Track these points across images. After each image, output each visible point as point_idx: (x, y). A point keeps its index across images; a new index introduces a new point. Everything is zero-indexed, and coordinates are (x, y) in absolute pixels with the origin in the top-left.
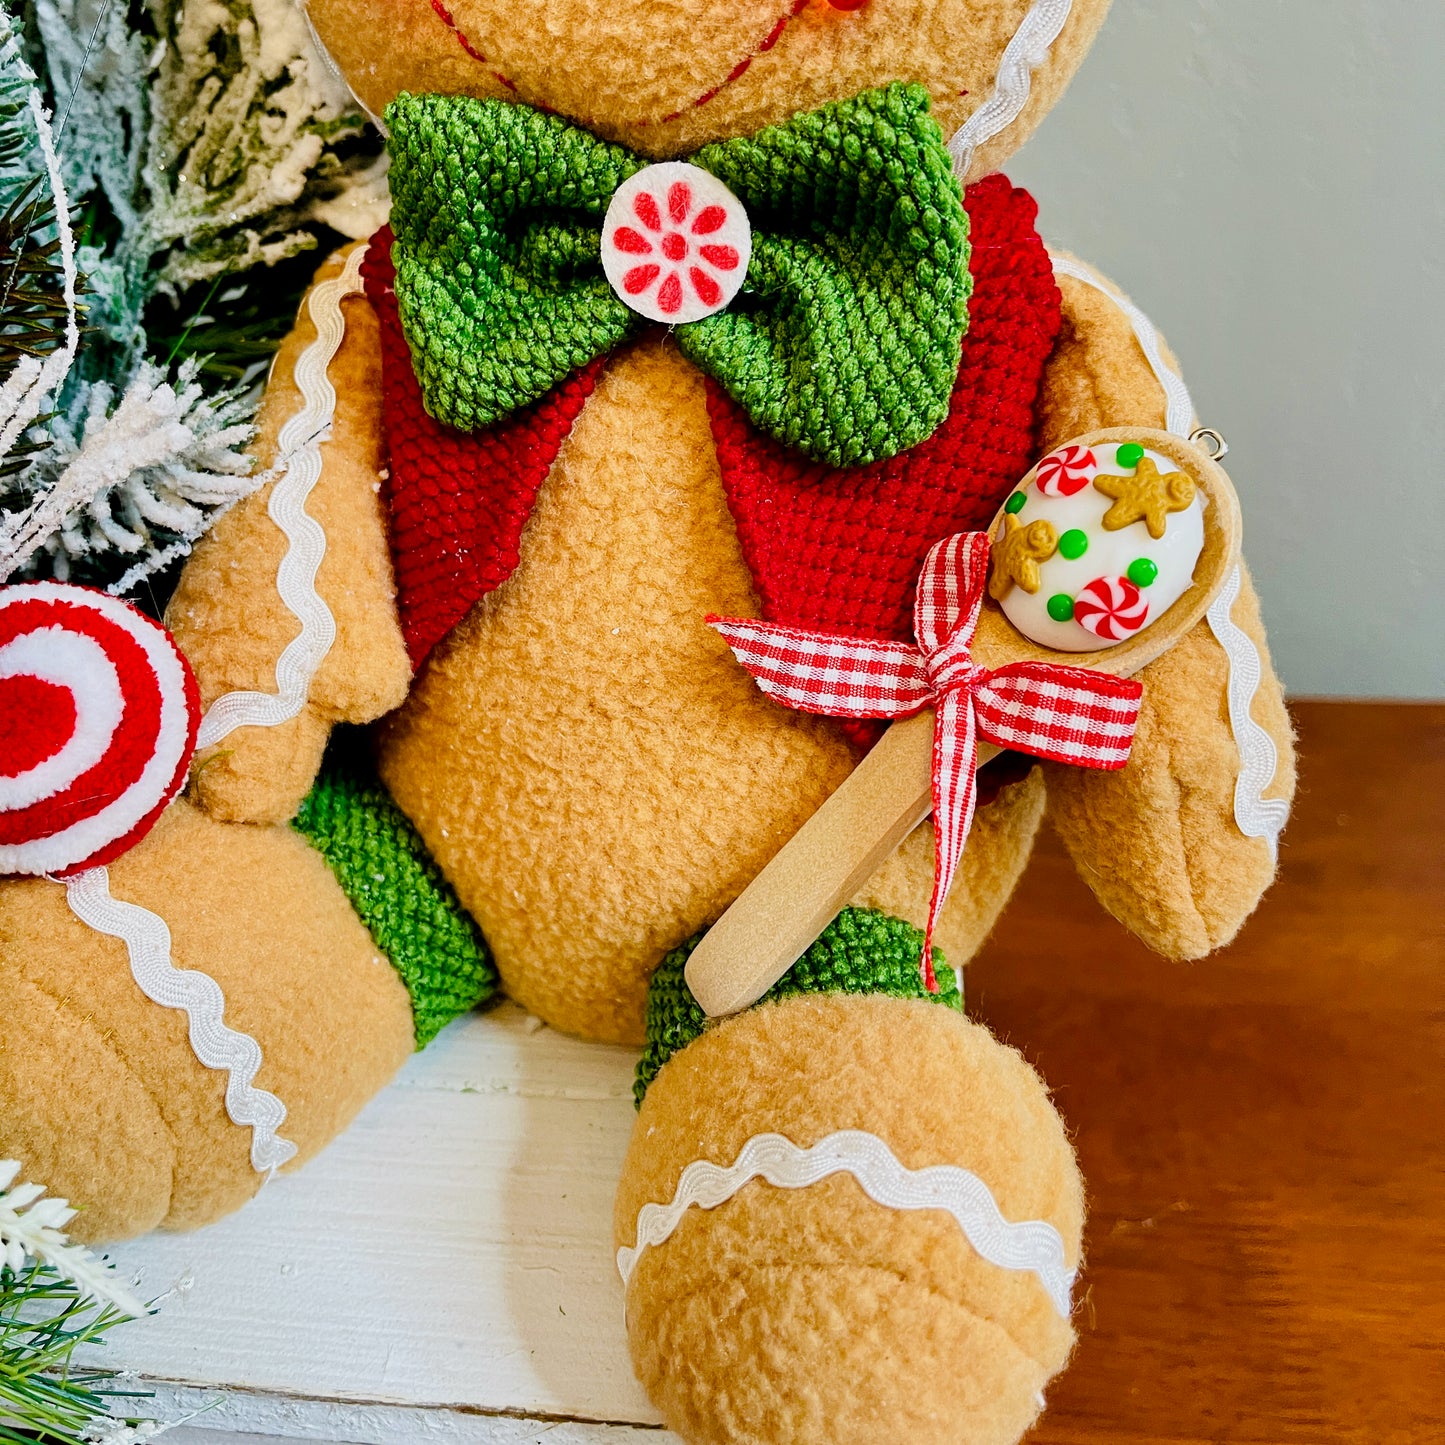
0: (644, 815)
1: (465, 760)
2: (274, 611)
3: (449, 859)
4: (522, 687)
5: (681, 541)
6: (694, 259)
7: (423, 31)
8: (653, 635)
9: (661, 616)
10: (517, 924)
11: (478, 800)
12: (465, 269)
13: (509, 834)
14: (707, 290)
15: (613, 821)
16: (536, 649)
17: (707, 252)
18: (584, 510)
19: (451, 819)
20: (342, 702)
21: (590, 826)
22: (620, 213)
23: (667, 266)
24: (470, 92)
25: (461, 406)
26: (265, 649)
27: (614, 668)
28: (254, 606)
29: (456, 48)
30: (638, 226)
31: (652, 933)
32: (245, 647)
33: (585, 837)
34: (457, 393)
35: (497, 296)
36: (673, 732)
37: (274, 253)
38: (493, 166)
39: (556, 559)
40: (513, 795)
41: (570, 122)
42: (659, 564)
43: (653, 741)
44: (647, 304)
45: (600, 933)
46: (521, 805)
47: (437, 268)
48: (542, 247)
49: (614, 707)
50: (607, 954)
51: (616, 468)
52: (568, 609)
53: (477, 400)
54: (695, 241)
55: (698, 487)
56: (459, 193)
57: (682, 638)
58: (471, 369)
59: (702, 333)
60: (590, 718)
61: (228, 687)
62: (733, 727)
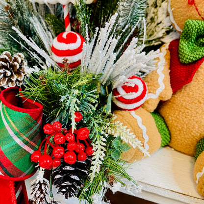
1: (176, 108)
2: (157, 84)
3: (169, 122)
4: (188, 98)
7: (193, 12)
10: (179, 132)
11: (177, 114)
12: (190, 43)
13: (181, 119)
15: (198, 117)
16: (191, 93)
18: (201, 75)
19: (171, 116)
20: (164, 97)
21: (195, 118)
24: (197, 19)
25: (187, 60)
26: (155, 88)
28: (155, 83)
29: (197, 14)
31: (200, 135)
32: (153, 88)
33: (193, 120)
34: (187, 58)
35: (193, 47)
37: (156, 44)
38: (200, 29)
39: (196, 81)
40: (183, 113)
45: (192, 134)
46: (184, 115)
47: (186, 43)
48: (201, 40)
50: (192, 137)
52: (197, 88)
53: (190, 59)
56: (194, 32)
58: (190, 55)
60: (198, 103)
61: (150, 92)
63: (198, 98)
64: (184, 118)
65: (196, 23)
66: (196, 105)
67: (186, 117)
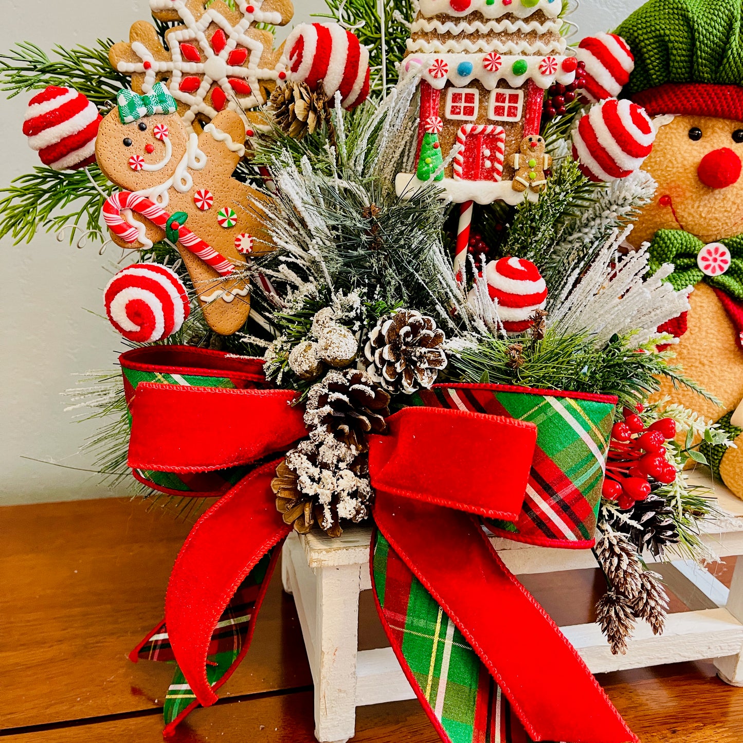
0: (713, 388)
5: (716, 324)
6: (719, 262)
7: (667, 216)
8: (713, 345)
9: (715, 340)
14: (721, 268)
16: (685, 351)
17: (722, 261)
22: (702, 253)
23: (713, 264)
27: (705, 353)
30: (708, 256)
36: (719, 367)
41: (695, 235)
42: (711, 329)
43: (715, 370)
44: (708, 272)
49: (706, 362)
51: (699, 309)
52: (692, 341)
54: (719, 259)
55: (716, 312)
57: (720, 345)
59: (719, 278)
62: (731, 366)
63: (698, 357)
64: (680, 396)
65: (676, 236)
66: (698, 369)
67: (684, 395)
